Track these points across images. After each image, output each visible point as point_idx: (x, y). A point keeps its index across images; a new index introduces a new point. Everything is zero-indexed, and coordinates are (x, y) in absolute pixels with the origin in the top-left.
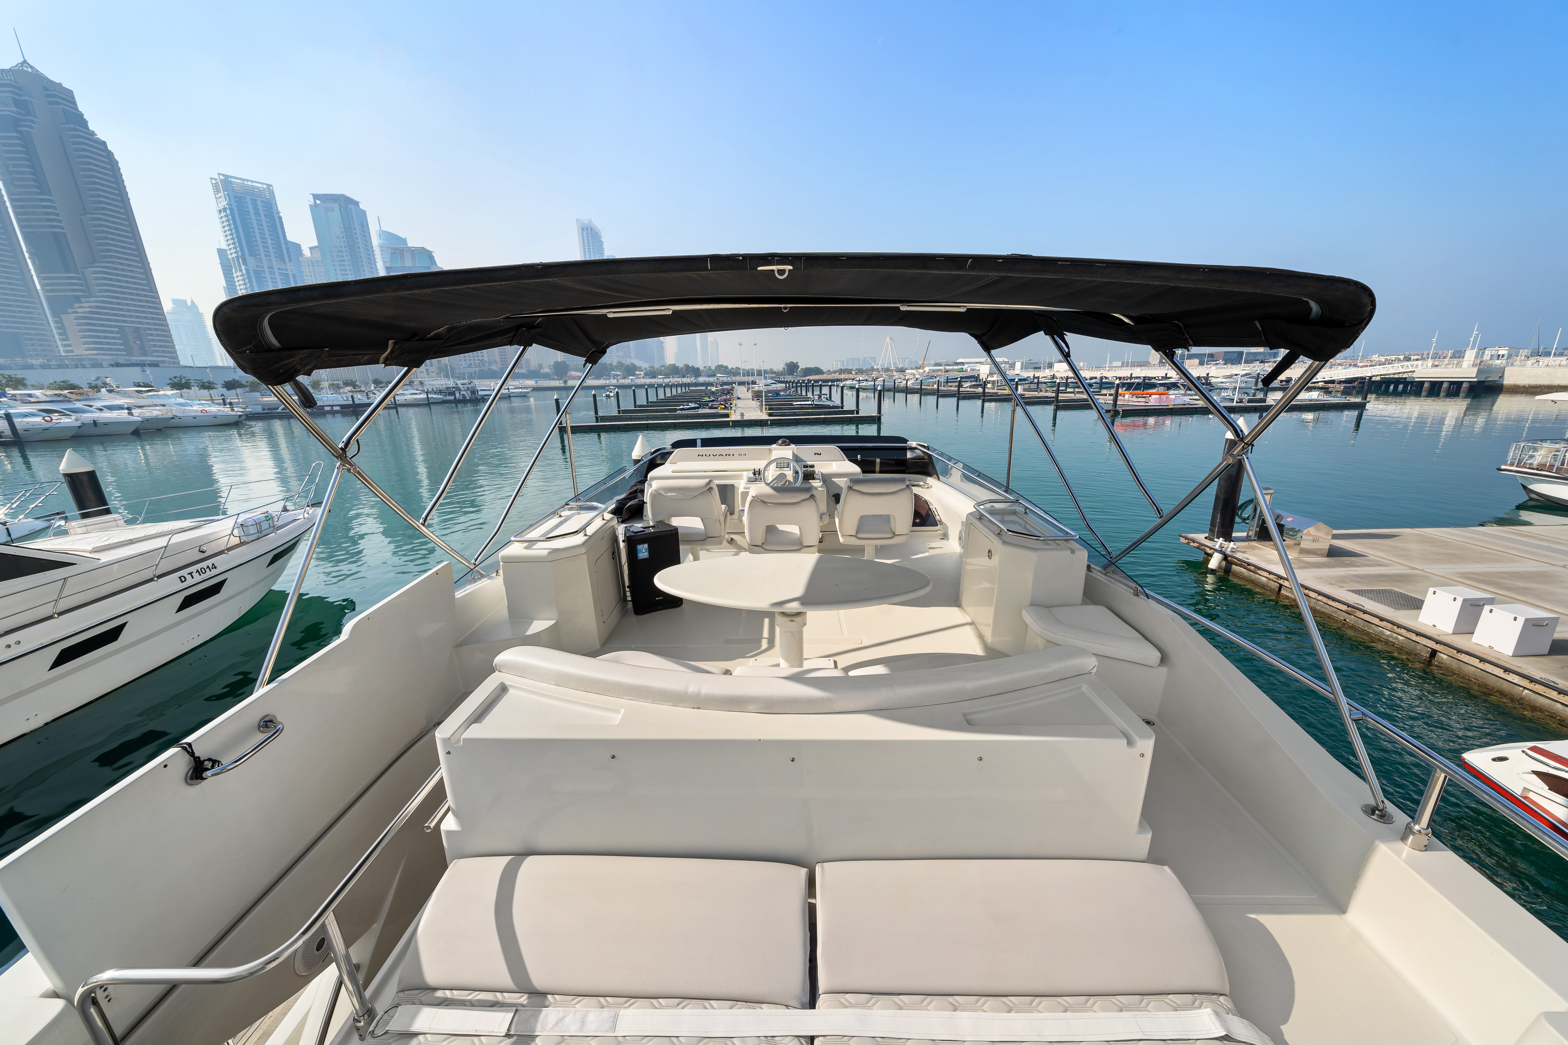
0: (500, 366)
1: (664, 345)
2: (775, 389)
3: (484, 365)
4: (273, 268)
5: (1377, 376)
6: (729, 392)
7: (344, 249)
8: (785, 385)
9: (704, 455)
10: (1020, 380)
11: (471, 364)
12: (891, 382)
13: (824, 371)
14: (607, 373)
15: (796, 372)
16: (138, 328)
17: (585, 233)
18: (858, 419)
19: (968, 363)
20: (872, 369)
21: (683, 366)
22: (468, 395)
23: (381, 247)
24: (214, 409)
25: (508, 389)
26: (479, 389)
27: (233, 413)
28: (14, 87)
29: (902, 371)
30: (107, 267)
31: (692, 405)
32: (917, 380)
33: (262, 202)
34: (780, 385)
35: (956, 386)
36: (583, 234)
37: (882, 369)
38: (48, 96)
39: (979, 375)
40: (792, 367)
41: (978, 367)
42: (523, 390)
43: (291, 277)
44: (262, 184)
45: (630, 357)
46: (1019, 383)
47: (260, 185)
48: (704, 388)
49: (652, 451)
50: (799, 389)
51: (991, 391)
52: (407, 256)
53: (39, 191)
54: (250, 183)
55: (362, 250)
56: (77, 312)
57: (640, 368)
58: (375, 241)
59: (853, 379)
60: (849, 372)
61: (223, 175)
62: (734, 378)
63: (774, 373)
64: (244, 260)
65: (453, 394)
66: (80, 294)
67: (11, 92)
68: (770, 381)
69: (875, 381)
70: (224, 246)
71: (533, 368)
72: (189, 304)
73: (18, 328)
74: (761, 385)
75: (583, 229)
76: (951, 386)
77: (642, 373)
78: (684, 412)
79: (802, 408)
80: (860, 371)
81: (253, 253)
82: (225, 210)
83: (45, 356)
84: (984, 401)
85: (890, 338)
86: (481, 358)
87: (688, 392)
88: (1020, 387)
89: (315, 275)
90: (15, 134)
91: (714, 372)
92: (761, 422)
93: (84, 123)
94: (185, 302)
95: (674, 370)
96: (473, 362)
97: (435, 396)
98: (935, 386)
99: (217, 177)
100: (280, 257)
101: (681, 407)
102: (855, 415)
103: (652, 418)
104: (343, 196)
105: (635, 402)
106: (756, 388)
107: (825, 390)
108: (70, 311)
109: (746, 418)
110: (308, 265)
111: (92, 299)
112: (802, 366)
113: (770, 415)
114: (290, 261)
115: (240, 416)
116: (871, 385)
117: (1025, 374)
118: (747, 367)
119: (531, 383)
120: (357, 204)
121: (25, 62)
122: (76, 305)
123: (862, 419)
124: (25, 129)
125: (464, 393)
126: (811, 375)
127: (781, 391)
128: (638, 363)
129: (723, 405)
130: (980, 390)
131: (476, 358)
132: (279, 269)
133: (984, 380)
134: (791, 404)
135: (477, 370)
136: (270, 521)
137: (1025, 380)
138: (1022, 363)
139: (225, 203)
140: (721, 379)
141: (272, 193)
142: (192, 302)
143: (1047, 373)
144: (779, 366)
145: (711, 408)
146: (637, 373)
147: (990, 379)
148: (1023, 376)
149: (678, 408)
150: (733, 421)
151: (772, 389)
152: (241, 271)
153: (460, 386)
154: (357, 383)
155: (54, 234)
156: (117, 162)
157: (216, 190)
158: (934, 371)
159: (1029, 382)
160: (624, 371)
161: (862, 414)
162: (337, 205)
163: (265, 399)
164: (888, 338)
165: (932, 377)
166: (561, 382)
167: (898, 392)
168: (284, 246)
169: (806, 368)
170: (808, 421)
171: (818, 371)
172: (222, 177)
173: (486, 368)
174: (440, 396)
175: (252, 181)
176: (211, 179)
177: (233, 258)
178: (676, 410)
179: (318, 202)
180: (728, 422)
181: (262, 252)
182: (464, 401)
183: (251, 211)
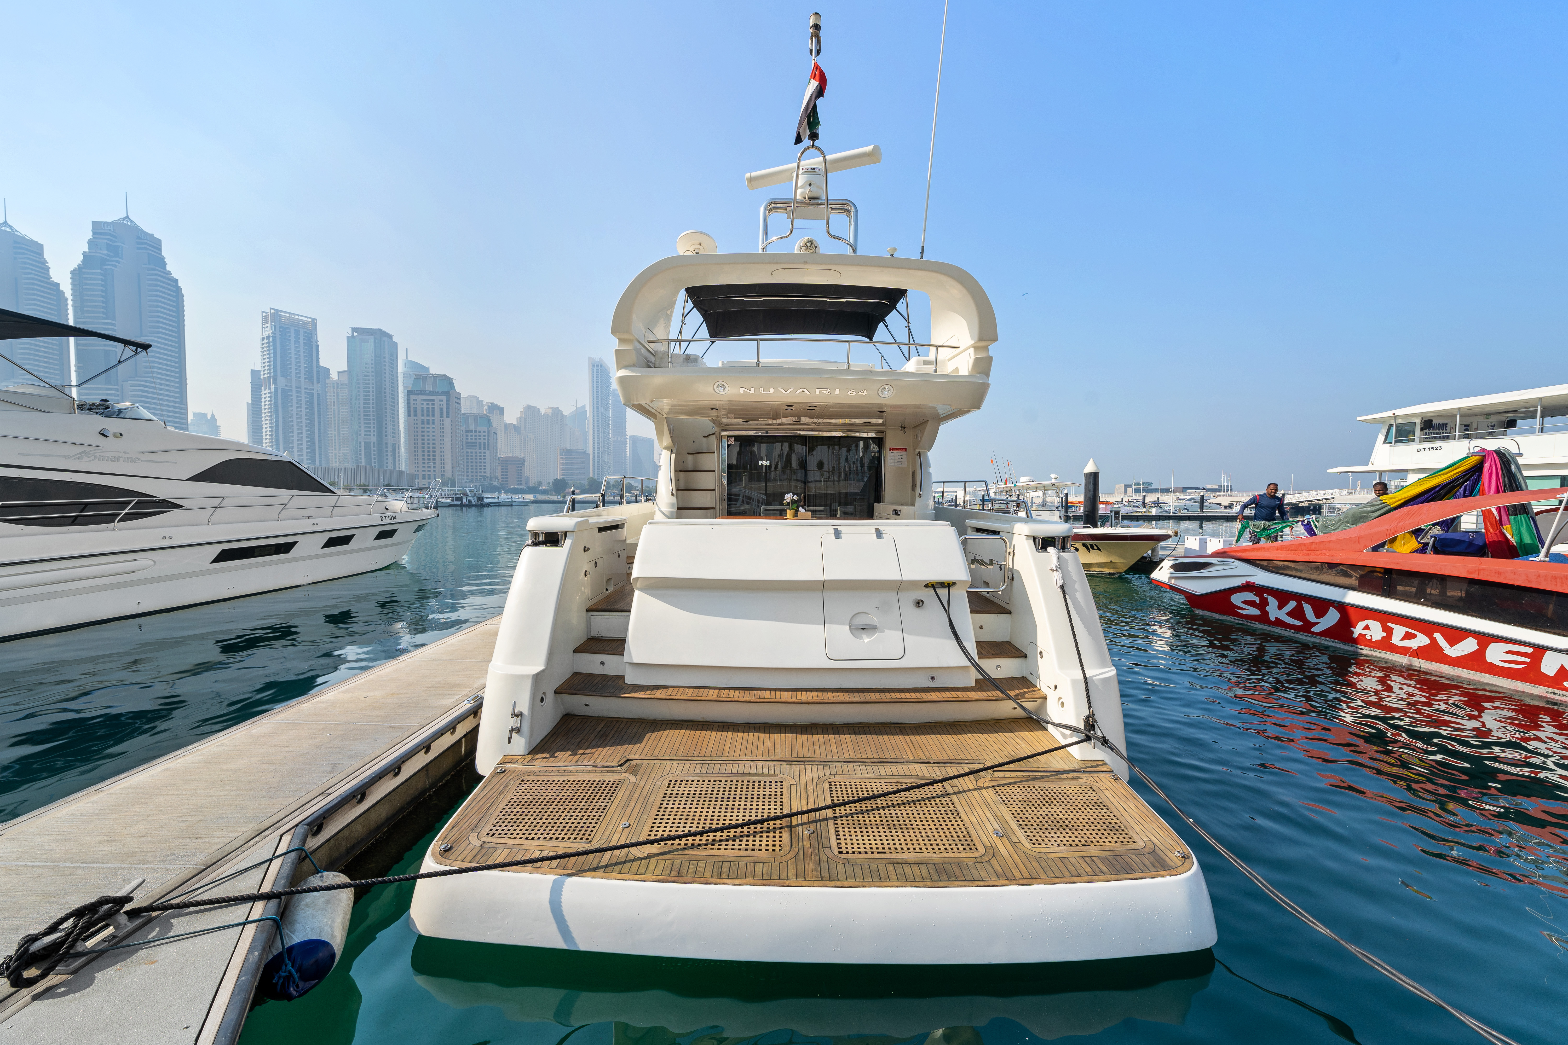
0: (500, 481)
3: (485, 480)
4: (300, 388)
5: (1305, 501)
11: (472, 479)
17: (595, 369)
22: (474, 501)
23: (406, 374)
25: (512, 498)
26: (486, 497)
28: (111, 235)
30: (146, 381)
33: (305, 333)
36: (593, 371)
38: (138, 243)
42: (523, 501)
43: (316, 396)
44: (308, 318)
47: (306, 319)
52: (428, 382)
53: (105, 316)
54: (297, 317)
55: (387, 375)
57: (636, 487)
58: (401, 368)
61: (274, 310)
64: (275, 380)
65: (461, 499)
67: (107, 239)
70: (259, 367)
71: (531, 484)
72: (209, 417)
75: (594, 366)
81: (285, 374)
82: (268, 337)
86: (483, 474)
89: (338, 395)
90: (99, 271)
93: (165, 264)
94: (206, 415)
96: (475, 477)
97: (443, 500)
99: (268, 311)
100: (309, 379)
104: (380, 330)
110: (334, 386)
114: (317, 382)
120: (391, 337)
121: (127, 217)
124: (109, 267)
125: (471, 498)
131: (479, 474)
132: (306, 389)
139: (270, 332)
141: (315, 325)
142: (213, 416)
152: (270, 389)
156: (183, 296)
157: (265, 320)
162: (372, 337)
166: (558, 497)
168: (315, 370)
172: (272, 311)
174: (448, 501)
175: (299, 315)
176: (262, 312)
177: (265, 378)
179: (355, 334)
181: (294, 374)
182: (470, 505)
183: (293, 340)
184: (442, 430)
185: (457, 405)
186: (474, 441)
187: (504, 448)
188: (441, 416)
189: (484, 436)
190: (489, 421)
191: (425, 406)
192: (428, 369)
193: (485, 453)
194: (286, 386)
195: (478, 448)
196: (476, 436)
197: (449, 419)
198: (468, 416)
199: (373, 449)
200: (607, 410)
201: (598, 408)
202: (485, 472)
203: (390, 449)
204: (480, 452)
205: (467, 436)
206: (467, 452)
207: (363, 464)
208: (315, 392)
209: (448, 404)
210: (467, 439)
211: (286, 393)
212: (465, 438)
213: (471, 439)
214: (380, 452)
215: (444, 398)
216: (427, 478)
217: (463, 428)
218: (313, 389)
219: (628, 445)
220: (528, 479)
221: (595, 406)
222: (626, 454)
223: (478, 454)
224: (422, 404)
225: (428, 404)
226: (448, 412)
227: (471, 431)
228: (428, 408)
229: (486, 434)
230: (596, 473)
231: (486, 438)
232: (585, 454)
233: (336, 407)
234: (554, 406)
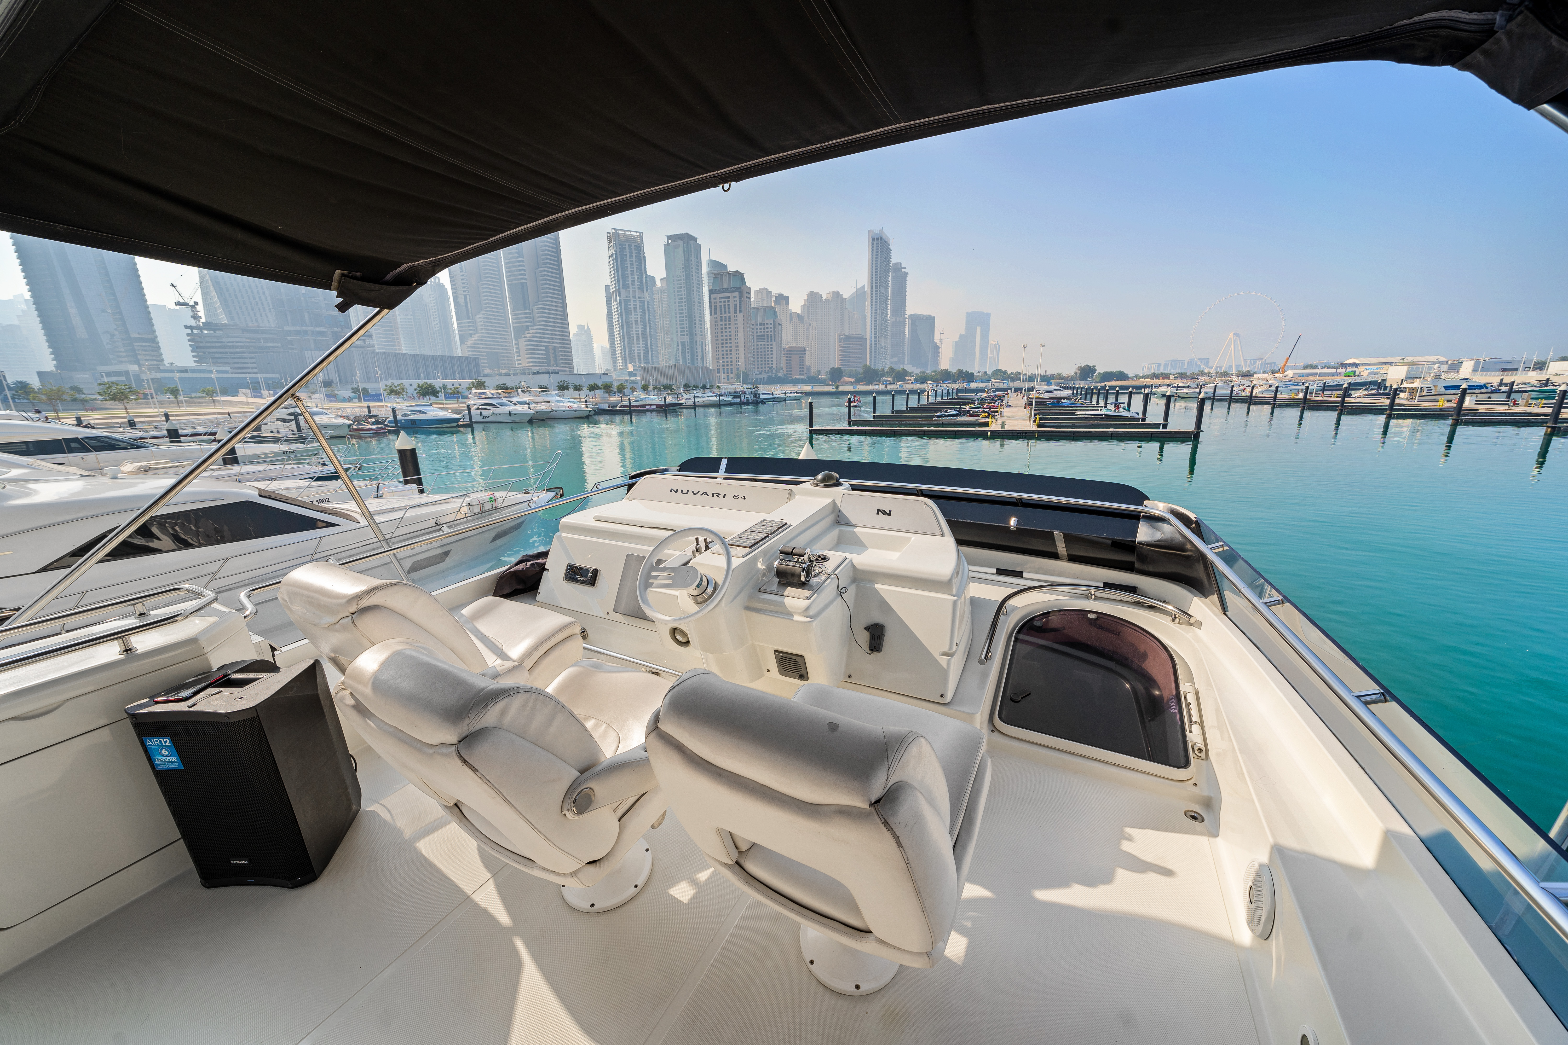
0: (785, 372)
1: (940, 350)
2: (1058, 396)
4: (635, 295)
6: (1000, 399)
7: (682, 278)
8: (1071, 392)
9: (679, 491)
10: (1471, 387)
11: (762, 371)
12: (1226, 389)
13: (1130, 375)
14: (878, 379)
15: (1092, 377)
16: (555, 346)
17: (875, 243)
18: (1163, 435)
19: (1366, 364)
20: (1202, 373)
21: (955, 371)
22: (751, 398)
23: (708, 274)
24: (575, 406)
25: (785, 393)
26: (761, 393)
27: (586, 409)
29: (1248, 375)
31: (951, 412)
32: (1270, 386)
33: (635, 246)
34: (1065, 391)
35: (1338, 396)
36: (873, 244)
37: (1217, 373)
39: (1384, 380)
40: (1087, 372)
41: (1383, 370)
42: (798, 395)
43: (646, 303)
44: (637, 232)
45: (903, 363)
46: (1468, 391)
47: (635, 234)
48: (974, 394)
49: (634, 473)
50: (1088, 397)
51: (1407, 403)
52: (725, 279)
54: (629, 233)
55: (694, 277)
56: (526, 337)
57: (911, 373)
58: (705, 269)
59: (1168, 386)
60: (1166, 376)
61: (615, 229)
62: (1011, 384)
63: (1063, 378)
64: (619, 292)
65: (739, 397)
66: (529, 324)
68: (1053, 387)
69: (1201, 388)
70: (609, 283)
71: (811, 374)
72: (585, 327)
73: (498, 349)
74: (1041, 391)
75: (873, 240)
76: (1330, 396)
77: (912, 379)
78: (940, 419)
79: (1086, 419)
80: (1182, 376)
81: (625, 288)
82: (612, 255)
83: (508, 367)
84: (1389, 417)
85: (1234, 334)
86: (770, 366)
87: (955, 399)
88: (1468, 399)
89: (662, 300)
91: (990, 377)
92: (1026, 433)
94: (583, 326)
95: (947, 376)
96: (764, 369)
97: (725, 399)
98: (1301, 396)
99: (611, 231)
100: (641, 289)
101: (939, 414)
102: (1161, 430)
103: (904, 424)
104: (687, 234)
105: (893, 408)
106: (1034, 394)
107: (1124, 399)
108: (523, 336)
109: (1007, 428)
110: (658, 293)
111: (535, 327)
112: (1100, 369)
113: (1040, 426)
114: (647, 291)
115: (590, 411)
116: (1195, 393)
117: (1480, 379)
118: (1030, 371)
119: (807, 388)
120: (695, 239)
122: (527, 332)
123: (1169, 435)
125: (748, 396)
126: (1112, 380)
127: (1064, 398)
128: (909, 368)
129: (986, 412)
130: (1385, 401)
131: (767, 366)
132: (639, 298)
133: (1394, 386)
134: (1074, 414)
135: (766, 376)
136: (493, 503)
137: (1480, 387)
138: (1477, 364)
139: (613, 250)
140: (996, 385)
141: (641, 238)
143: (1533, 376)
144: (1070, 370)
145: (972, 416)
146: (907, 378)
147: (1405, 385)
148: (1476, 382)
149: (935, 414)
150: (991, 431)
151: (1054, 396)
152: (617, 301)
153: (746, 390)
154: (673, 387)
155: (522, 284)
157: (609, 240)
158: (1302, 375)
159: (1489, 390)
160: (894, 377)
161: (1170, 428)
162: (682, 242)
163: (611, 399)
164: (1232, 334)
165: (1297, 383)
166: (834, 387)
167: (1237, 402)
168: (644, 279)
169: (1105, 373)
170: (1090, 434)
171: (1121, 376)
172: (614, 231)
173: (773, 375)
174: (729, 399)
175: (631, 231)
176: (607, 233)
178: (933, 417)
179: (670, 241)
180: (986, 432)
181: (631, 286)
182: (747, 403)
183: (628, 254)
184: (736, 326)
185: (748, 300)
186: (762, 334)
187: (789, 338)
188: (736, 312)
189: (771, 328)
190: (775, 312)
191: (723, 304)
192: (726, 266)
193: (771, 345)
194: (627, 297)
195: (766, 340)
196: (764, 328)
197: (742, 314)
198: (757, 309)
199: (687, 347)
200: (886, 288)
201: (876, 287)
202: (772, 364)
203: (699, 347)
204: (768, 345)
205: (757, 329)
206: (757, 345)
207: (681, 363)
208: (646, 300)
209: (740, 300)
210: (757, 332)
211: (626, 302)
212: (755, 331)
213: (761, 332)
214: (692, 349)
215: (737, 294)
216: (726, 372)
217: (753, 322)
218: (644, 298)
219: (907, 326)
220: (809, 368)
221: (874, 285)
222: (904, 335)
223: (767, 346)
224: (721, 302)
225: (725, 302)
226: (740, 308)
227: (760, 324)
228: (725, 305)
229: (772, 326)
230: (873, 361)
231: (772, 330)
232: (862, 338)
233: (660, 312)
234: (835, 290)
